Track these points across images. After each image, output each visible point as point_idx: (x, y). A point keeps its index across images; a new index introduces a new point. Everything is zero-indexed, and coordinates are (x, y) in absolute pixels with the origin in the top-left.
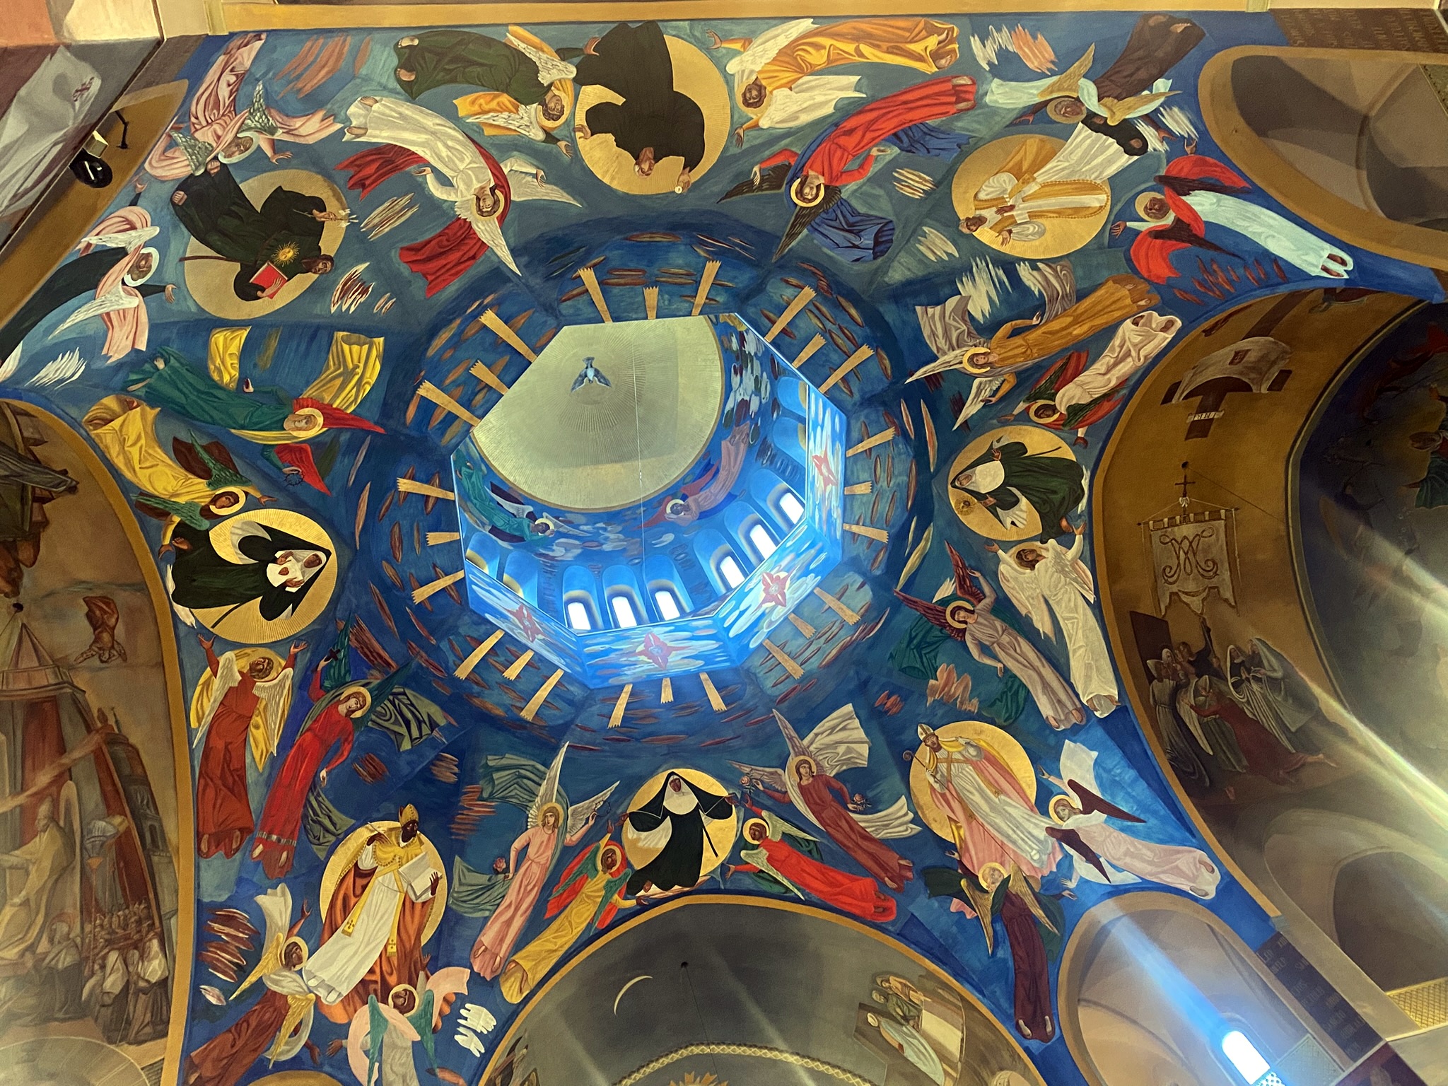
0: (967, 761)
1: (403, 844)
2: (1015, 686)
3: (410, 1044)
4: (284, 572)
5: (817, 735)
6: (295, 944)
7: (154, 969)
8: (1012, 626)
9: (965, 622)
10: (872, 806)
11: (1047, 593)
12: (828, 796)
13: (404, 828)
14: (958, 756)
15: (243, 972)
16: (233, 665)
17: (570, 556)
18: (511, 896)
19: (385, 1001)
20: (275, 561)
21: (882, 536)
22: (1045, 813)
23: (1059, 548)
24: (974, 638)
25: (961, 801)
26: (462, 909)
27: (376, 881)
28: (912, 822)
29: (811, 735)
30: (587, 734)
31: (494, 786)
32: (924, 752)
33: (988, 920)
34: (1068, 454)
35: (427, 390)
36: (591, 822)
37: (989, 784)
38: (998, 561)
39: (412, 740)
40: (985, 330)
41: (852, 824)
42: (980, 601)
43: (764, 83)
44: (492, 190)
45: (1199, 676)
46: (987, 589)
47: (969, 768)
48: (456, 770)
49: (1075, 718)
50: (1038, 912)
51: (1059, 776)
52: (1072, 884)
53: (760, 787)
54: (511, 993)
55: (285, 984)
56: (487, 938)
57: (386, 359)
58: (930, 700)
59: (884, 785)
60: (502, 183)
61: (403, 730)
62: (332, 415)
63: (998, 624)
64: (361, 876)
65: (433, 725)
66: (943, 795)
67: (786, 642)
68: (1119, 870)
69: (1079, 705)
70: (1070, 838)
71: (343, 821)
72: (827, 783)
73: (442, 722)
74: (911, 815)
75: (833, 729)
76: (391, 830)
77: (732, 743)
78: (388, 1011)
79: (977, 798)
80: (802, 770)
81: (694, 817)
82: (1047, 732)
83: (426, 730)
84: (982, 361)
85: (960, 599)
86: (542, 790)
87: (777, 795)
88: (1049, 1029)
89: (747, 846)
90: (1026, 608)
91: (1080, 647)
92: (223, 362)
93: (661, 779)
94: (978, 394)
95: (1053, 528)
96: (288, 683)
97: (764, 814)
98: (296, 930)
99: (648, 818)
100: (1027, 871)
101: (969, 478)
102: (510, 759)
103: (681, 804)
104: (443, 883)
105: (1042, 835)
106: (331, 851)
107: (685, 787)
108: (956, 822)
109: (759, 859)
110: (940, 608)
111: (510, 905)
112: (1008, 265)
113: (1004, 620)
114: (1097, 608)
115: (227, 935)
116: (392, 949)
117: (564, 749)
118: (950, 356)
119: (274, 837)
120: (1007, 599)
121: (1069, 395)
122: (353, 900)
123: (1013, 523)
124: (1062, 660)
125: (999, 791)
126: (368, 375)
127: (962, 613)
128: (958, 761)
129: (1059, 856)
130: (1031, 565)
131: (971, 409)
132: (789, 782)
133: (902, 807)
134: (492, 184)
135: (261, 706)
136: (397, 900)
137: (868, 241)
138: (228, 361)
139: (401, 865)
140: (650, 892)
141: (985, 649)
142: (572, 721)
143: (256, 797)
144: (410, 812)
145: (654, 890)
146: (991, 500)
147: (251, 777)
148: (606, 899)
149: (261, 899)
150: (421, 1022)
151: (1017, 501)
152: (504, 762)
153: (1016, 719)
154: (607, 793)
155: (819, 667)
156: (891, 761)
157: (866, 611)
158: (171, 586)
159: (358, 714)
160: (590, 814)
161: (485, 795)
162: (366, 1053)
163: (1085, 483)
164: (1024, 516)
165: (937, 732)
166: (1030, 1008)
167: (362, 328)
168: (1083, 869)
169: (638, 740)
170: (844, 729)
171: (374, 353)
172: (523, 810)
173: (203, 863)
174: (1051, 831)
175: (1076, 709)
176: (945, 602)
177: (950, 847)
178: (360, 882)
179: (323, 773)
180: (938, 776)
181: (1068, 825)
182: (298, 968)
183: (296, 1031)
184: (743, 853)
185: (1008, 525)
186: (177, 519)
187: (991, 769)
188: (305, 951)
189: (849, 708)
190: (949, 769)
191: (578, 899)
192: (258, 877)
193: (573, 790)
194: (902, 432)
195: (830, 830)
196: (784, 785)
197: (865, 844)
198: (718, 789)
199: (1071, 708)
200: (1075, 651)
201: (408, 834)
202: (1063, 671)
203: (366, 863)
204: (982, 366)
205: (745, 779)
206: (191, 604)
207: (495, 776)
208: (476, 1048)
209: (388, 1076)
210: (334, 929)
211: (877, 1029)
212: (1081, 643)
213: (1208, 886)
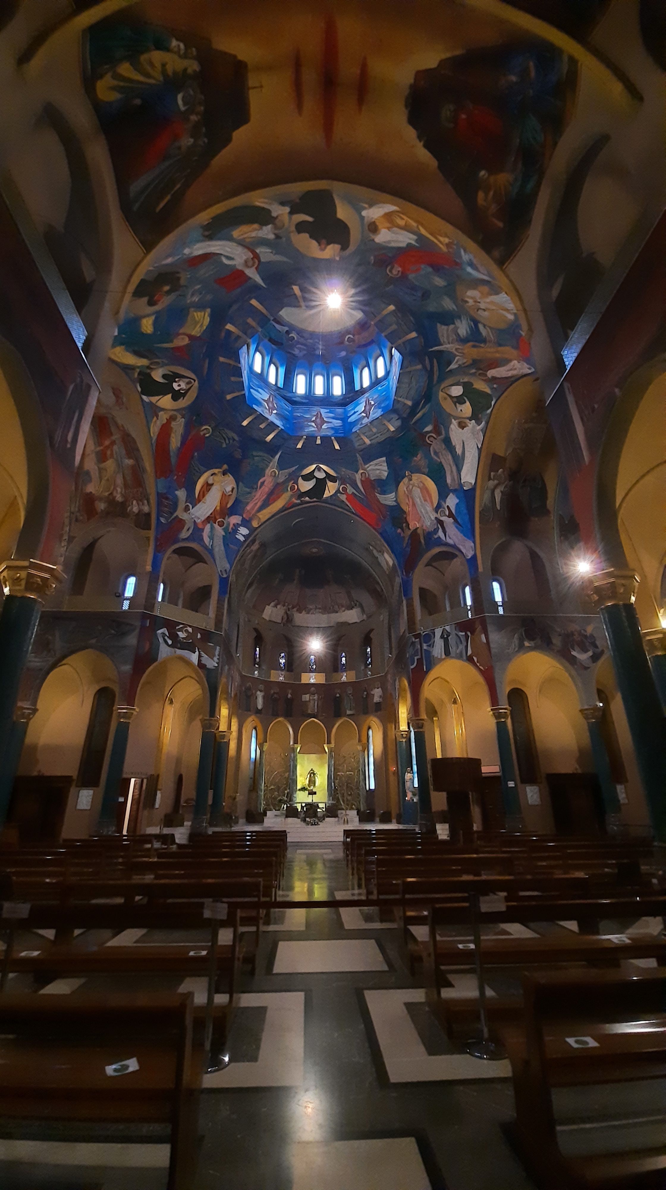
0: (419, 487)
1: (222, 476)
2: (441, 468)
3: (222, 536)
4: (179, 385)
5: (370, 465)
6: (188, 505)
7: (146, 509)
8: (448, 448)
9: (432, 442)
10: (383, 493)
11: (464, 439)
12: (369, 486)
13: (224, 471)
14: (416, 485)
15: (172, 514)
16: (163, 417)
17: (301, 354)
18: (257, 496)
19: (215, 523)
20: (176, 382)
21: (410, 403)
22: (437, 512)
23: (475, 424)
24: (434, 448)
25: (413, 499)
26: (241, 498)
27: (214, 488)
28: (395, 501)
29: (368, 465)
30: (288, 449)
31: (254, 461)
32: (406, 480)
33: (407, 538)
34: (488, 391)
35: (229, 327)
36: (287, 477)
37: (423, 497)
38: (451, 423)
39: (226, 444)
40: (463, 341)
41: (375, 496)
42: (439, 436)
43: (377, 224)
44: (252, 259)
45: (510, 481)
46: (443, 432)
47: (419, 490)
48: (241, 455)
49: (457, 487)
50: (422, 541)
51: (445, 503)
52: (436, 537)
53: (347, 476)
54: (255, 524)
55: (184, 516)
56: (248, 508)
57: (212, 316)
58: (412, 464)
59: (389, 487)
60: (256, 256)
61: (223, 441)
62: (191, 337)
63: (444, 446)
64: (208, 486)
65: (234, 440)
66: (408, 496)
67: (366, 432)
68: (450, 538)
69: (459, 483)
70: (441, 523)
71: (204, 469)
72: (370, 482)
73: (236, 438)
74: (395, 499)
75: (376, 464)
76: (219, 472)
77: (340, 461)
78: (216, 526)
79: (418, 500)
80: (363, 475)
81: (323, 480)
82: (446, 488)
83: (231, 441)
84: (460, 351)
85: (432, 433)
86: (272, 463)
87: (352, 480)
90: (455, 443)
92: (147, 327)
93: (314, 466)
94: (457, 362)
95: (475, 417)
96: (183, 424)
97: (347, 485)
98: (188, 501)
99: (308, 477)
100: (424, 527)
101: (449, 389)
102: (260, 454)
103: (320, 475)
104: (235, 490)
105: (433, 518)
106: (199, 477)
107: (322, 470)
108: (408, 506)
109: (343, 497)
110: (425, 434)
111: (256, 499)
112: (476, 322)
113: (445, 445)
114: (480, 450)
115: (166, 503)
116: (218, 508)
117: (279, 453)
118: (448, 346)
119: (180, 474)
120: (450, 438)
121: (491, 373)
122: (206, 493)
123: (461, 410)
124: (460, 465)
125: (425, 500)
126: (205, 322)
127: (432, 438)
128: (416, 487)
129: (436, 527)
130: (463, 428)
131: (453, 366)
132: (358, 477)
133: (393, 496)
134: (252, 256)
135: (174, 430)
136: (220, 494)
137: (420, 294)
138: (149, 327)
139: (222, 483)
140: (305, 499)
141: (436, 453)
142: (283, 444)
143: (173, 460)
144: (225, 467)
145: (307, 498)
146: (455, 400)
147: (172, 454)
148: (290, 499)
149: (177, 492)
150: (226, 530)
151: (465, 402)
152: (258, 454)
154: (294, 468)
155: (376, 443)
156: (393, 480)
157: (397, 428)
158: (139, 389)
159: (207, 435)
160: (287, 474)
161: (251, 464)
162: (209, 537)
163: (493, 403)
164: (467, 409)
165: (412, 475)
167: (200, 306)
168: (441, 533)
169: (307, 453)
170: (380, 465)
171: (207, 315)
172: (263, 470)
173: (158, 480)
174: (436, 518)
176: (428, 432)
177: (405, 512)
178: (208, 488)
179: (196, 454)
180: (408, 489)
181: (442, 518)
182: (189, 512)
183: (188, 530)
184: (339, 494)
185: (459, 410)
186: (138, 370)
187: (425, 492)
188: (191, 507)
189: (384, 459)
190: (412, 488)
191: (280, 498)
192: (175, 486)
193: (281, 466)
194: (424, 367)
195: (367, 496)
197: (377, 503)
198: (332, 472)
199: (457, 482)
201: (224, 473)
202: (459, 471)
203: (210, 482)
204: (460, 353)
205: (343, 473)
206: (148, 395)
207: (255, 458)
208: (242, 539)
209: (215, 545)
210: (199, 501)
211: (372, 550)
212: (469, 461)
213: (469, 555)
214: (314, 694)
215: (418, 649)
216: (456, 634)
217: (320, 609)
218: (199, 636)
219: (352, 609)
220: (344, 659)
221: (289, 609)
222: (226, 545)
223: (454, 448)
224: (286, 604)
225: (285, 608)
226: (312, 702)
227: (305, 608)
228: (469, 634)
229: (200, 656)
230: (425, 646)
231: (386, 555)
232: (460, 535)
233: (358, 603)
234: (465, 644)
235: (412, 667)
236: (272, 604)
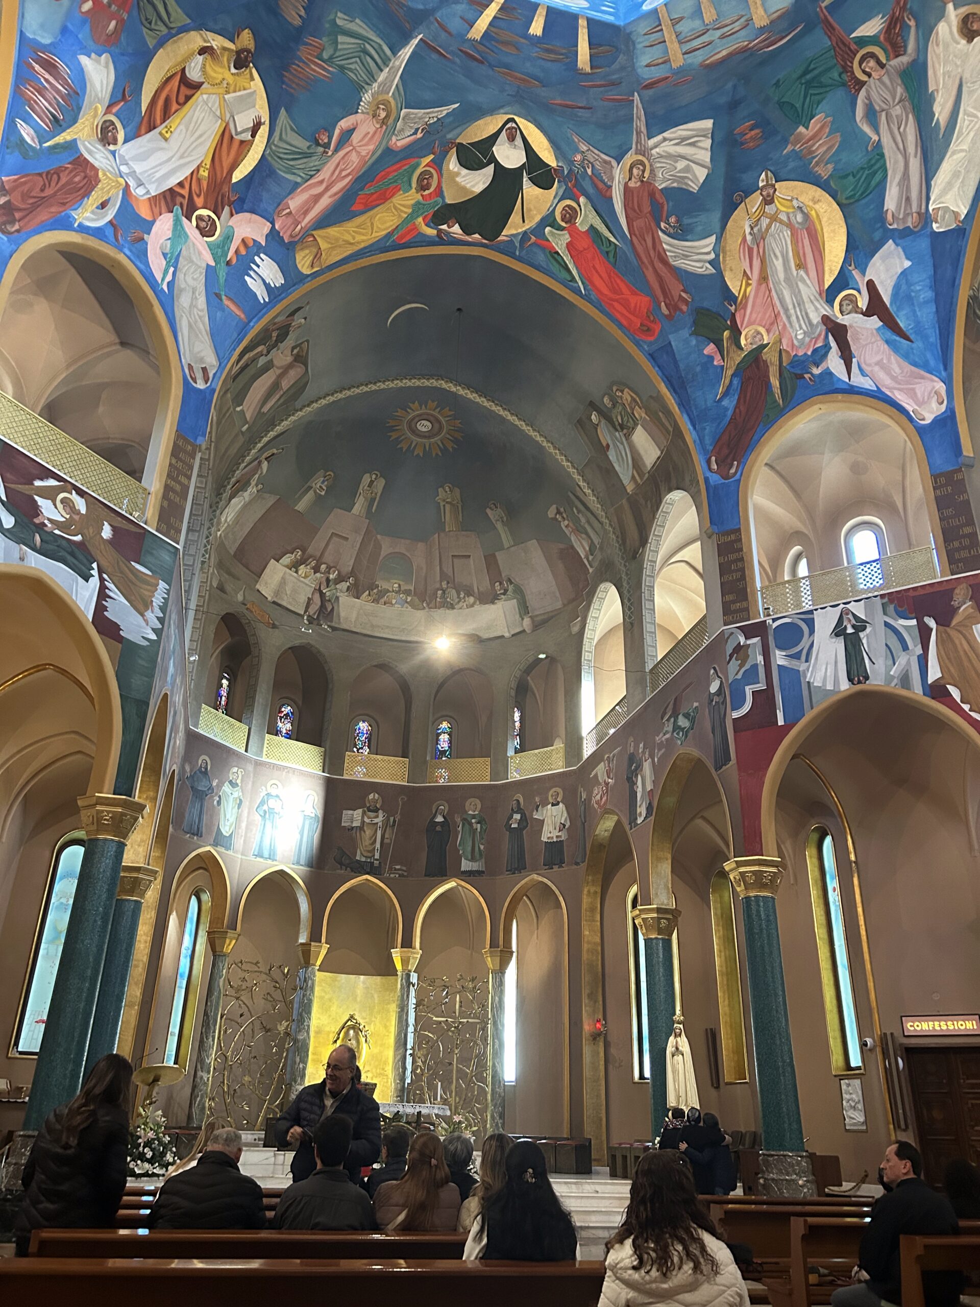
0: (790, 225)
1: (233, 70)
2: (878, 165)
3: (204, 265)
5: (665, 139)
6: (113, 123)
8: (911, 99)
9: (869, 75)
10: (682, 233)
11: (967, 76)
12: (647, 208)
13: (238, 53)
14: (784, 218)
15: (58, 125)
18: (325, 174)
22: (830, 301)
24: (868, 97)
25: (763, 262)
26: (276, 164)
27: (200, 97)
28: (710, 262)
29: (660, 137)
30: (443, 35)
31: (336, 50)
32: (756, 199)
33: (730, 372)
36: (419, 135)
37: (797, 254)
38: (941, 14)
41: (656, 242)
42: (897, 56)
46: (912, 44)
47: (787, 233)
48: (303, 13)
49: (912, 222)
50: (775, 382)
51: (863, 272)
52: (816, 371)
53: (589, 171)
54: (303, 262)
55: (98, 156)
56: (295, 203)
58: (790, 148)
59: (703, 218)
63: (899, 90)
64: (186, 85)
66: (750, 250)
67: (682, 19)
68: (863, 373)
69: (923, 210)
70: (838, 332)
71: (179, 17)
72: (652, 194)
74: (713, 256)
75: (684, 139)
76: (225, 49)
77: (581, 113)
78: (190, 227)
79: (779, 264)
80: (635, 171)
81: (516, 174)
82: (879, 225)
85: (879, 45)
86: (382, 77)
87: (601, 185)
88: (733, 471)
89: (554, 225)
90: (937, 84)
91: (962, 151)
97: (582, 200)
98: (115, 110)
99: (474, 156)
100: (785, 345)
102: (358, 26)
103: (510, 156)
104: (264, 131)
105: (816, 319)
106: (161, 43)
107: (519, 141)
108: (749, 278)
109: (560, 241)
110: (853, 47)
111: (322, 182)
113: (907, 89)
115: (46, 80)
116: (204, 173)
117: (415, 41)
122: (175, 106)
124: (936, 157)
125: (801, 266)
127: (872, 63)
128: (781, 222)
129: (819, 344)
132: (618, 177)
133: (707, 246)
136: (216, 128)
139: (228, 92)
140: (451, 230)
141: (872, 115)
142: (433, 11)
145: (456, 229)
148: (412, 217)
150: (218, 251)
152: (352, 26)
153: (858, 200)
154: (444, 111)
155: (701, 65)
156: (720, 196)
157: (779, 17)
160: (420, 126)
161: (325, 56)
162: (165, 255)
165: (777, 185)
166: (725, 451)
169: (491, 66)
170: (693, 144)
172: (358, 89)
174: (826, 320)
175: (919, 213)
176: (862, 41)
177: (731, 298)
178: (184, 91)
180: (755, 230)
181: (841, 319)
182: (112, 147)
183: (103, 205)
184: (548, 229)
187: (807, 242)
188: (121, 136)
189: (708, 124)
190: (769, 226)
191: (388, 205)
192: (84, 34)
195: (635, 239)
196: (612, 179)
197: (659, 265)
199: (914, 211)
200: (954, 153)
201: (240, 63)
202: (929, 171)
203: (194, 74)
205: (578, 157)
207: (341, 39)
208: (262, 295)
209: (181, 282)
210: (151, 128)
211: (596, 426)
212: (965, 147)
213: (929, 413)
214: (376, 810)
215: (755, 666)
216: (887, 624)
217: (407, 592)
218: (107, 532)
219: (493, 603)
220: (444, 738)
221: (328, 580)
222: (213, 297)
223: (931, 99)
224: (323, 567)
225: (318, 575)
226: (368, 832)
227: (372, 587)
228: (931, 623)
229: (103, 594)
230: (780, 658)
231: (640, 437)
232: (897, 365)
233: (511, 588)
234: (919, 651)
235: (736, 715)
236: (287, 559)
